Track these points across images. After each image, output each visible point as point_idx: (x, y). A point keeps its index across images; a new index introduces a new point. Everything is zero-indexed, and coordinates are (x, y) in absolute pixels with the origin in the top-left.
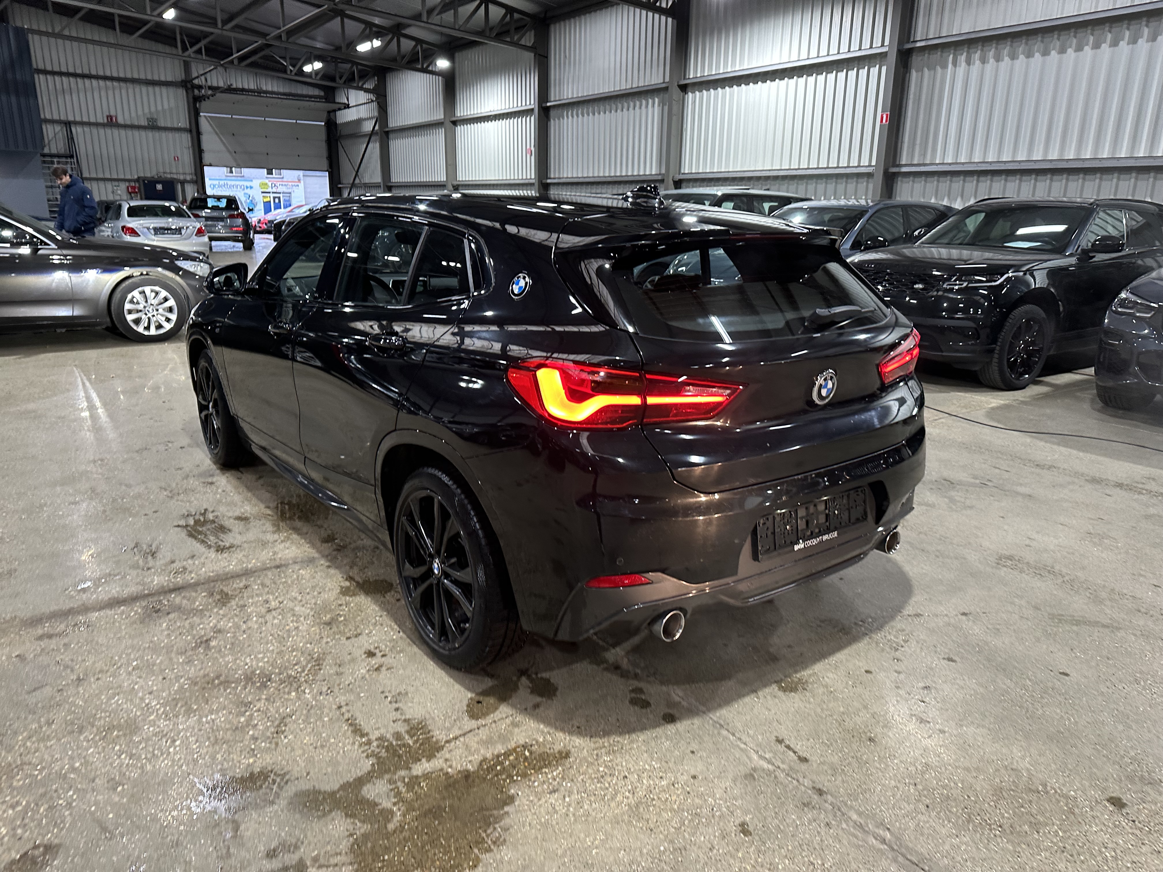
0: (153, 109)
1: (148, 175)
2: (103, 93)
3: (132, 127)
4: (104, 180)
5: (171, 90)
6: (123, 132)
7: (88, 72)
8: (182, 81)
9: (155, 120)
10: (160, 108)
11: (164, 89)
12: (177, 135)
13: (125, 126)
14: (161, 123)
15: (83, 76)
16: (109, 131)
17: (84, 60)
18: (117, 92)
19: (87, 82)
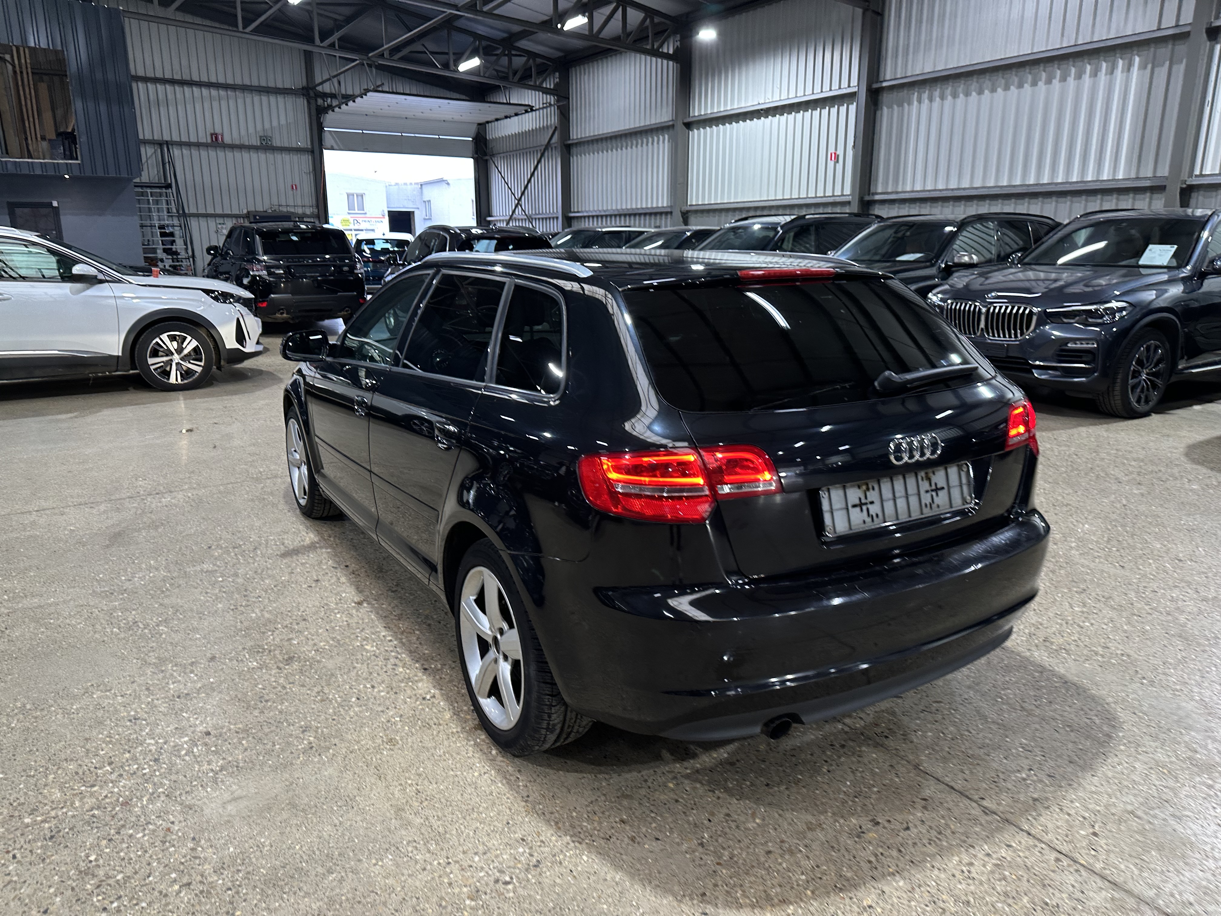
0: (267, 125)
1: (260, 208)
2: (207, 105)
3: (241, 147)
4: (206, 216)
5: (290, 101)
6: (229, 154)
7: (189, 79)
8: (303, 88)
9: (271, 139)
10: (275, 123)
11: (280, 99)
12: (295, 157)
13: (232, 147)
14: (277, 143)
15: (182, 83)
16: (212, 153)
17: (184, 62)
18: (224, 103)
19: (187, 89)
